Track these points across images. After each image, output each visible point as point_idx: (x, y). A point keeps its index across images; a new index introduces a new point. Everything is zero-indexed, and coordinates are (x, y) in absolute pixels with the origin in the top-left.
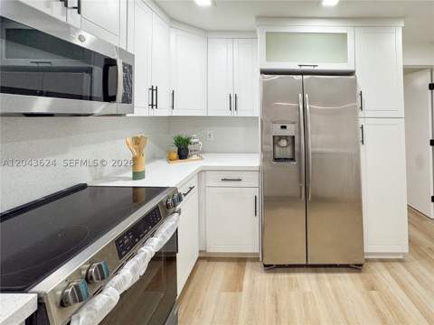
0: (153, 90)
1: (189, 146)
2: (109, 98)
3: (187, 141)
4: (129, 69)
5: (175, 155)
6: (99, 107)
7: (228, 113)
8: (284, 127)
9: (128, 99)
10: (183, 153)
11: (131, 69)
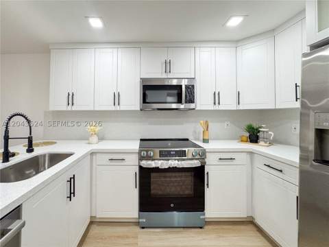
3: (257, 130)
9: (192, 101)
11: (193, 86)
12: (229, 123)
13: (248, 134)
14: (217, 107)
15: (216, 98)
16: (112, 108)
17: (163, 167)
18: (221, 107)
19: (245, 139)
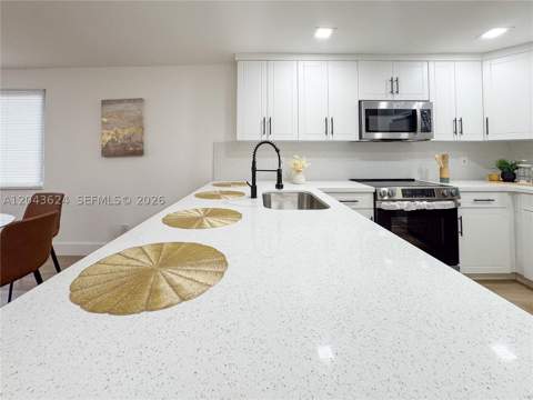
0: (457, 121)
1: (516, 171)
2: (413, 130)
3: (514, 166)
4: (428, 113)
9: (427, 130)
10: (508, 178)
11: (429, 111)
12: (466, 159)
13: (500, 172)
14: (459, 138)
15: (458, 125)
16: (323, 138)
17: (409, 210)
18: (465, 138)
19: (495, 177)
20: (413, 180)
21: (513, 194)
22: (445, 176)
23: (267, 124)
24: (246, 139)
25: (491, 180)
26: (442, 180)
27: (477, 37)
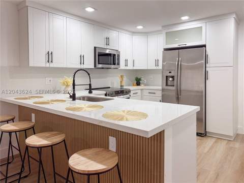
0: (126, 61)
1: (141, 81)
2: (114, 64)
3: (140, 79)
4: (119, 56)
5: (135, 84)
6: (113, 66)
7: (155, 68)
8: (170, 72)
9: (118, 64)
10: (138, 84)
14: (127, 68)
20: (109, 88)
21: (142, 90)
22: (122, 84)
23: (50, 56)
24: (35, 65)
25: (134, 85)
26: (121, 86)
27: (136, 26)
